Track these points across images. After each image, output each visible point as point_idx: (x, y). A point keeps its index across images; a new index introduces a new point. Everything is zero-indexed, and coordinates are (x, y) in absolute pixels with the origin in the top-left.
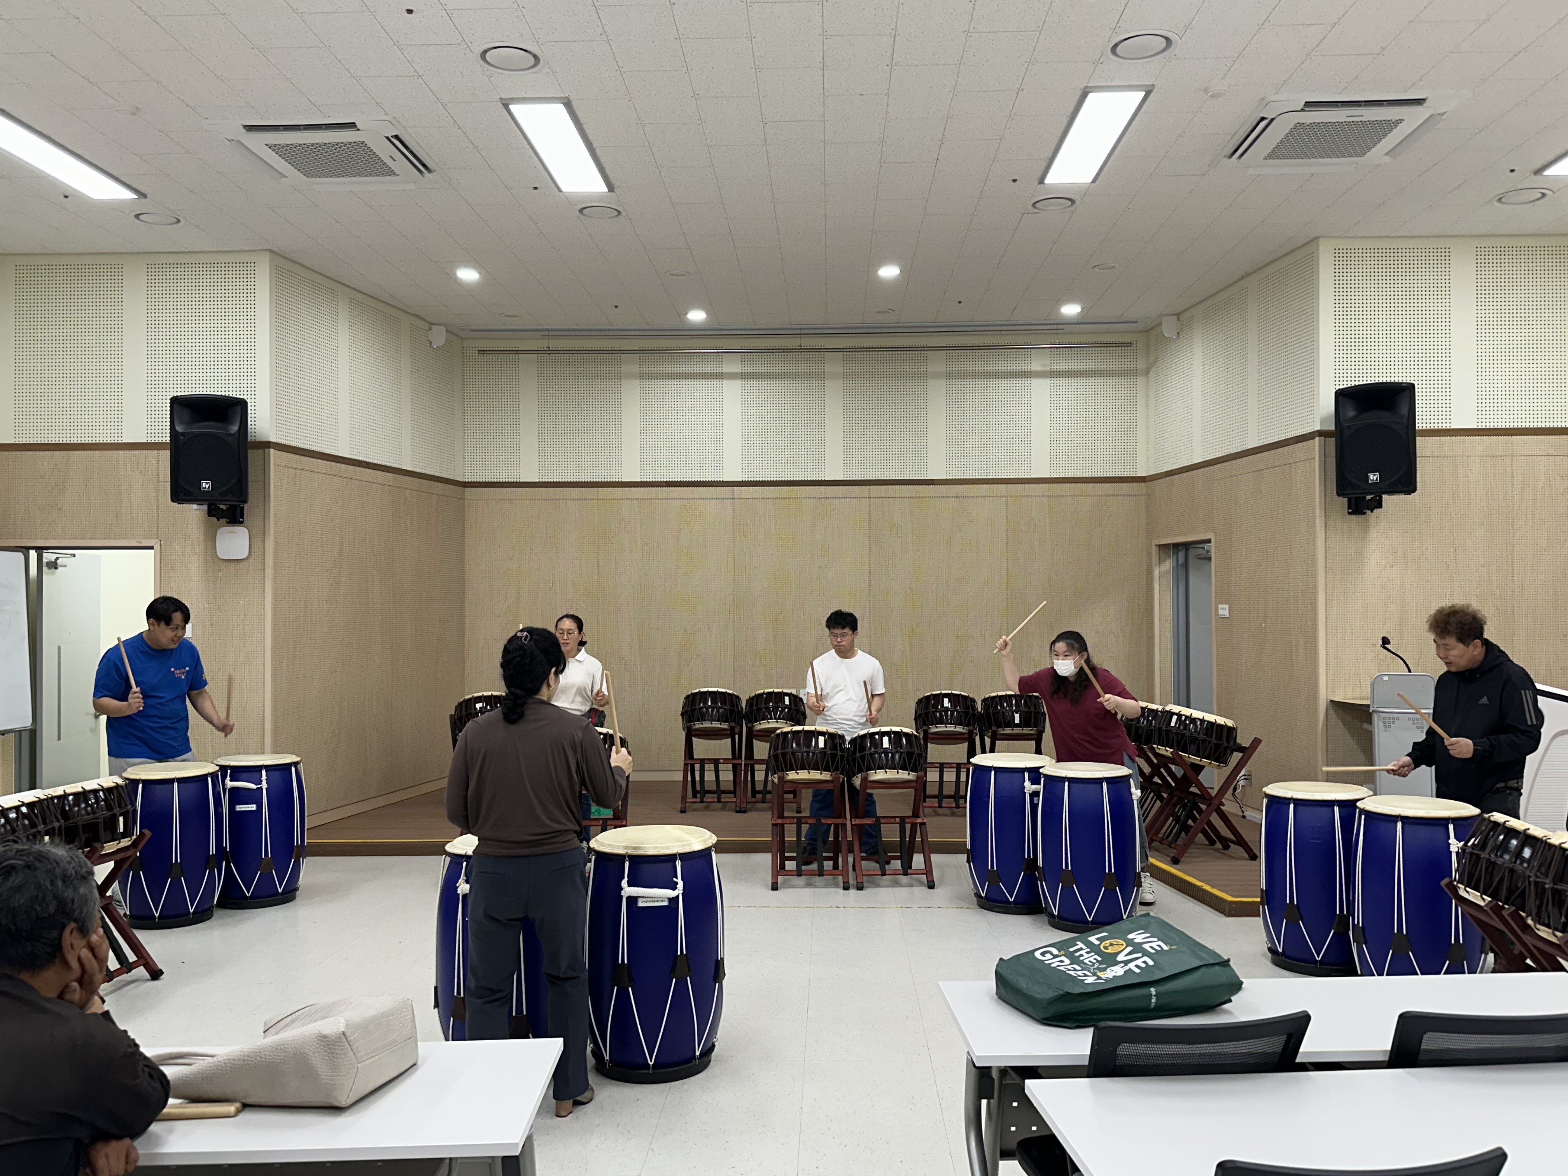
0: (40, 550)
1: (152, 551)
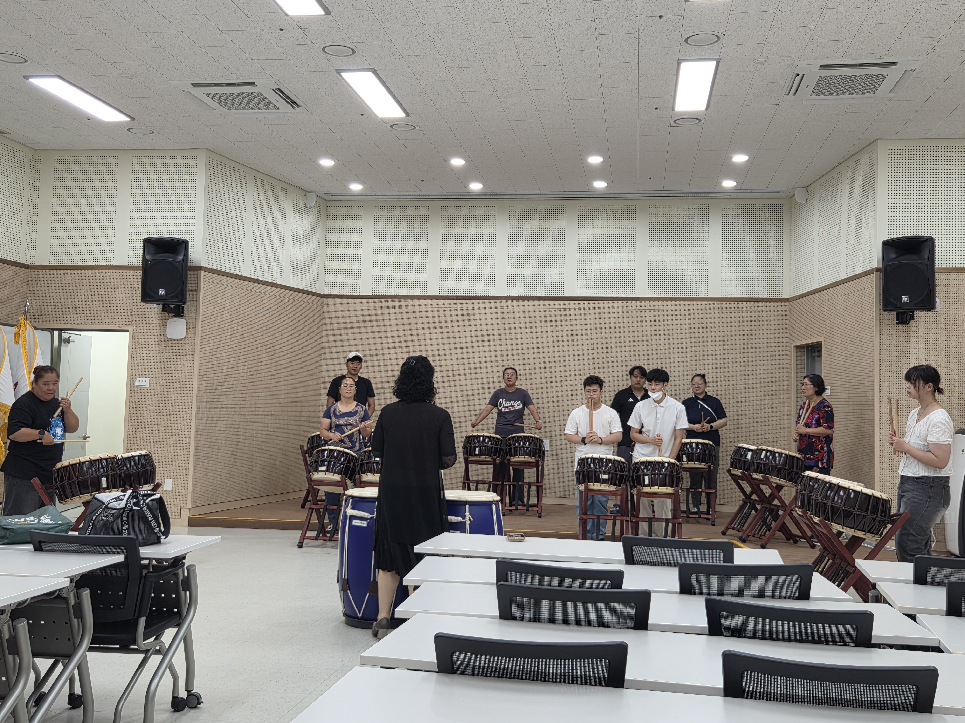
0: (60, 330)
1: (128, 333)
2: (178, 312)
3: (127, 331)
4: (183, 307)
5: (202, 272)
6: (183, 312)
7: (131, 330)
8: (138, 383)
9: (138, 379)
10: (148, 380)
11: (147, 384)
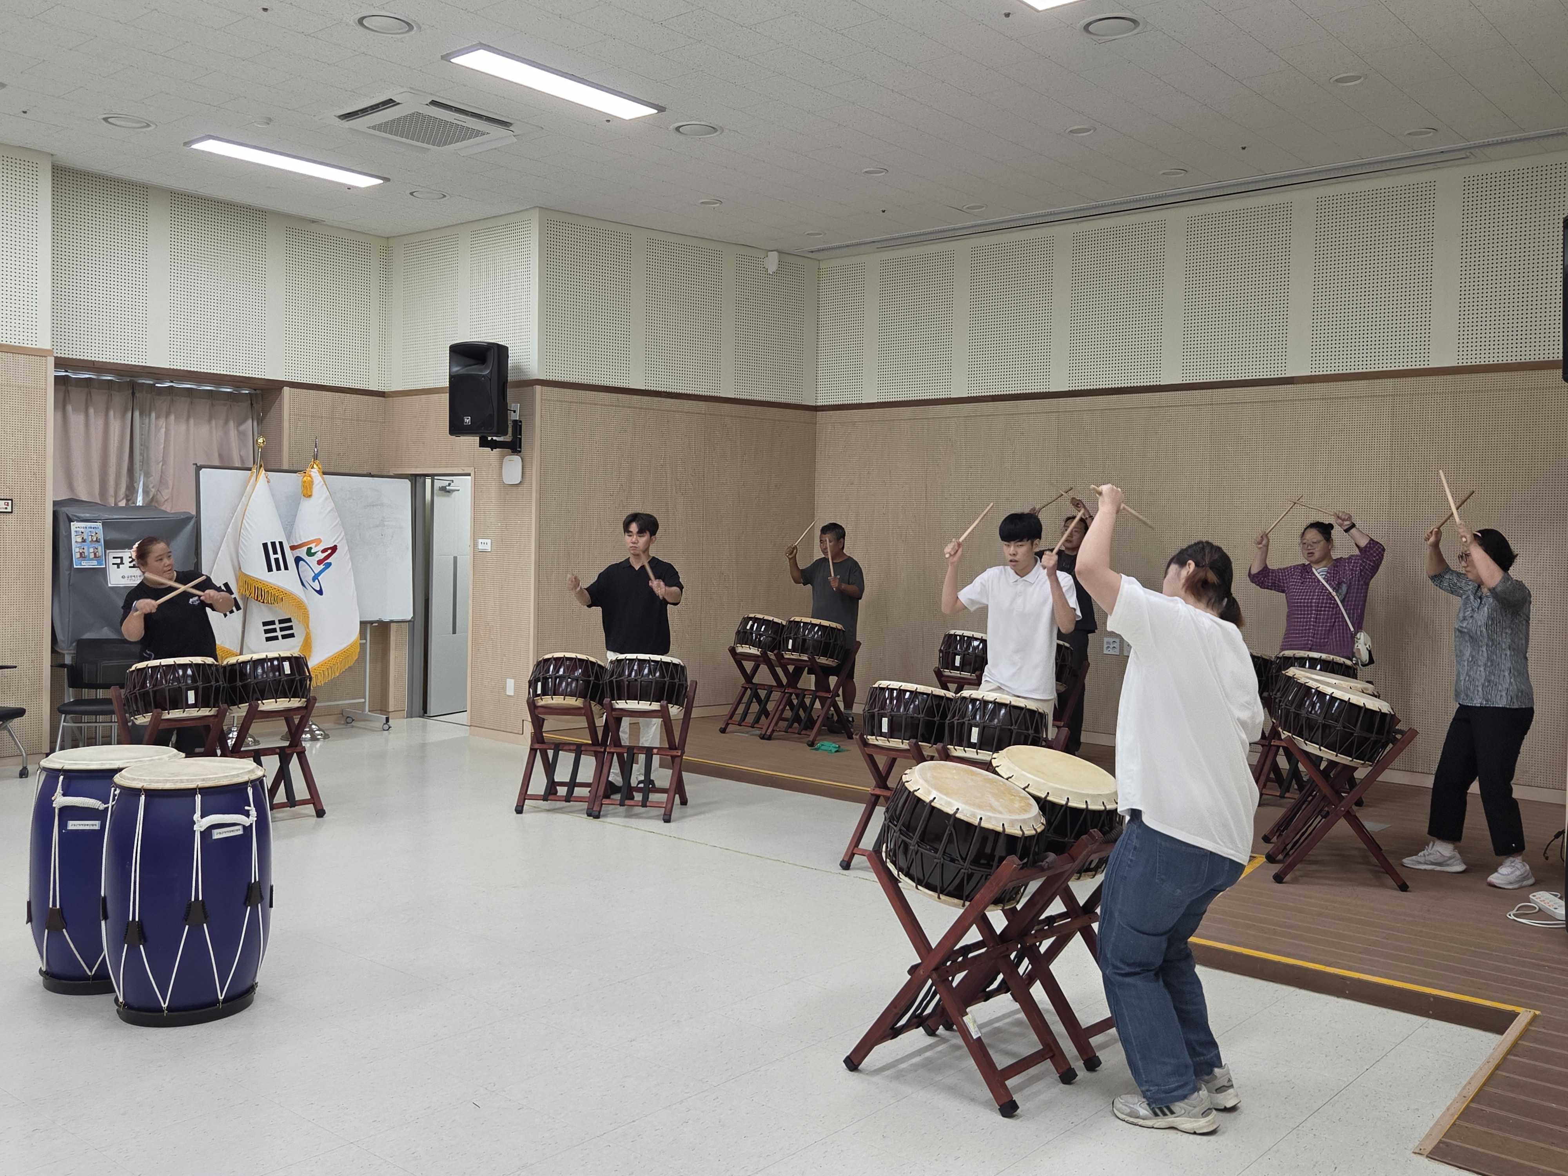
0: (432, 476)
1: (469, 477)
2: (515, 447)
3: (469, 475)
4: (520, 439)
5: (538, 388)
6: (520, 447)
7: (472, 474)
8: (481, 547)
9: (480, 541)
10: (489, 541)
11: (488, 548)
